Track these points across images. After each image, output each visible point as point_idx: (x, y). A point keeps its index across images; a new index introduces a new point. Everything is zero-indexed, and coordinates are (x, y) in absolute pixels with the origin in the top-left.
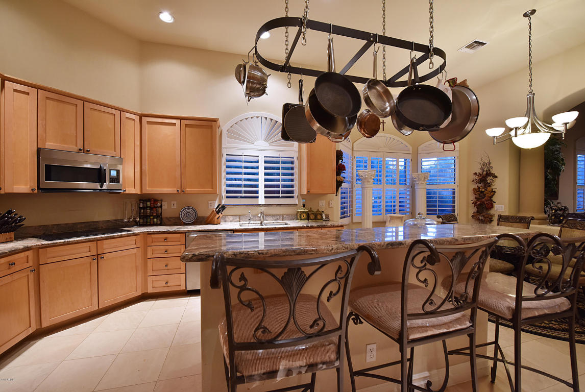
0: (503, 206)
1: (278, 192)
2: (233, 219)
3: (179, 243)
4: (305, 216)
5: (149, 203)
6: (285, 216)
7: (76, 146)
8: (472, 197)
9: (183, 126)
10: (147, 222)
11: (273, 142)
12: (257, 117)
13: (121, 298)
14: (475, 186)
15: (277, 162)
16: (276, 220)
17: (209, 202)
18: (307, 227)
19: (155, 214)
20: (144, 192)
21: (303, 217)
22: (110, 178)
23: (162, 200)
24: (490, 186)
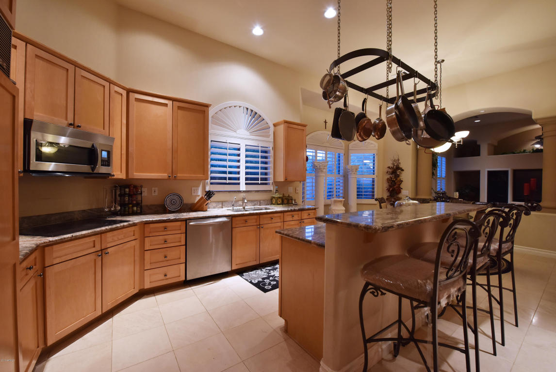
0: (408, 191)
1: (257, 179)
2: (216, 206)
3: (179, 232)
4: (280, 201)
5: (127, 190)
6: (261, 202)
7: (66, 119)
8: (386, 185)
9: (176, 108)
10: (125, 211)
11: (254, 132)
12: (240, 107)
13: (121, 298)
14: (388, 176)
15: (258, 151)
16: (254, 205)
17: (193, 188)
18: (291, 211)
19: (135, 202)
20: (130, 177)
21: (279, 202)
22: (102, 161)
23: (141, 187)
24: (398, 177)
